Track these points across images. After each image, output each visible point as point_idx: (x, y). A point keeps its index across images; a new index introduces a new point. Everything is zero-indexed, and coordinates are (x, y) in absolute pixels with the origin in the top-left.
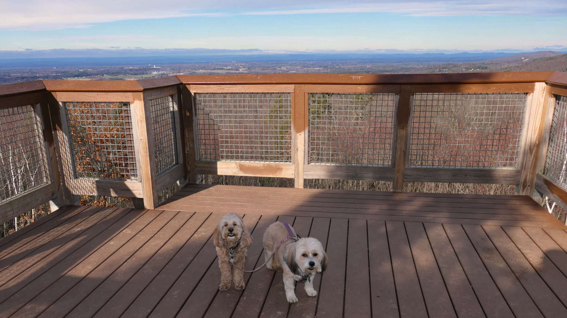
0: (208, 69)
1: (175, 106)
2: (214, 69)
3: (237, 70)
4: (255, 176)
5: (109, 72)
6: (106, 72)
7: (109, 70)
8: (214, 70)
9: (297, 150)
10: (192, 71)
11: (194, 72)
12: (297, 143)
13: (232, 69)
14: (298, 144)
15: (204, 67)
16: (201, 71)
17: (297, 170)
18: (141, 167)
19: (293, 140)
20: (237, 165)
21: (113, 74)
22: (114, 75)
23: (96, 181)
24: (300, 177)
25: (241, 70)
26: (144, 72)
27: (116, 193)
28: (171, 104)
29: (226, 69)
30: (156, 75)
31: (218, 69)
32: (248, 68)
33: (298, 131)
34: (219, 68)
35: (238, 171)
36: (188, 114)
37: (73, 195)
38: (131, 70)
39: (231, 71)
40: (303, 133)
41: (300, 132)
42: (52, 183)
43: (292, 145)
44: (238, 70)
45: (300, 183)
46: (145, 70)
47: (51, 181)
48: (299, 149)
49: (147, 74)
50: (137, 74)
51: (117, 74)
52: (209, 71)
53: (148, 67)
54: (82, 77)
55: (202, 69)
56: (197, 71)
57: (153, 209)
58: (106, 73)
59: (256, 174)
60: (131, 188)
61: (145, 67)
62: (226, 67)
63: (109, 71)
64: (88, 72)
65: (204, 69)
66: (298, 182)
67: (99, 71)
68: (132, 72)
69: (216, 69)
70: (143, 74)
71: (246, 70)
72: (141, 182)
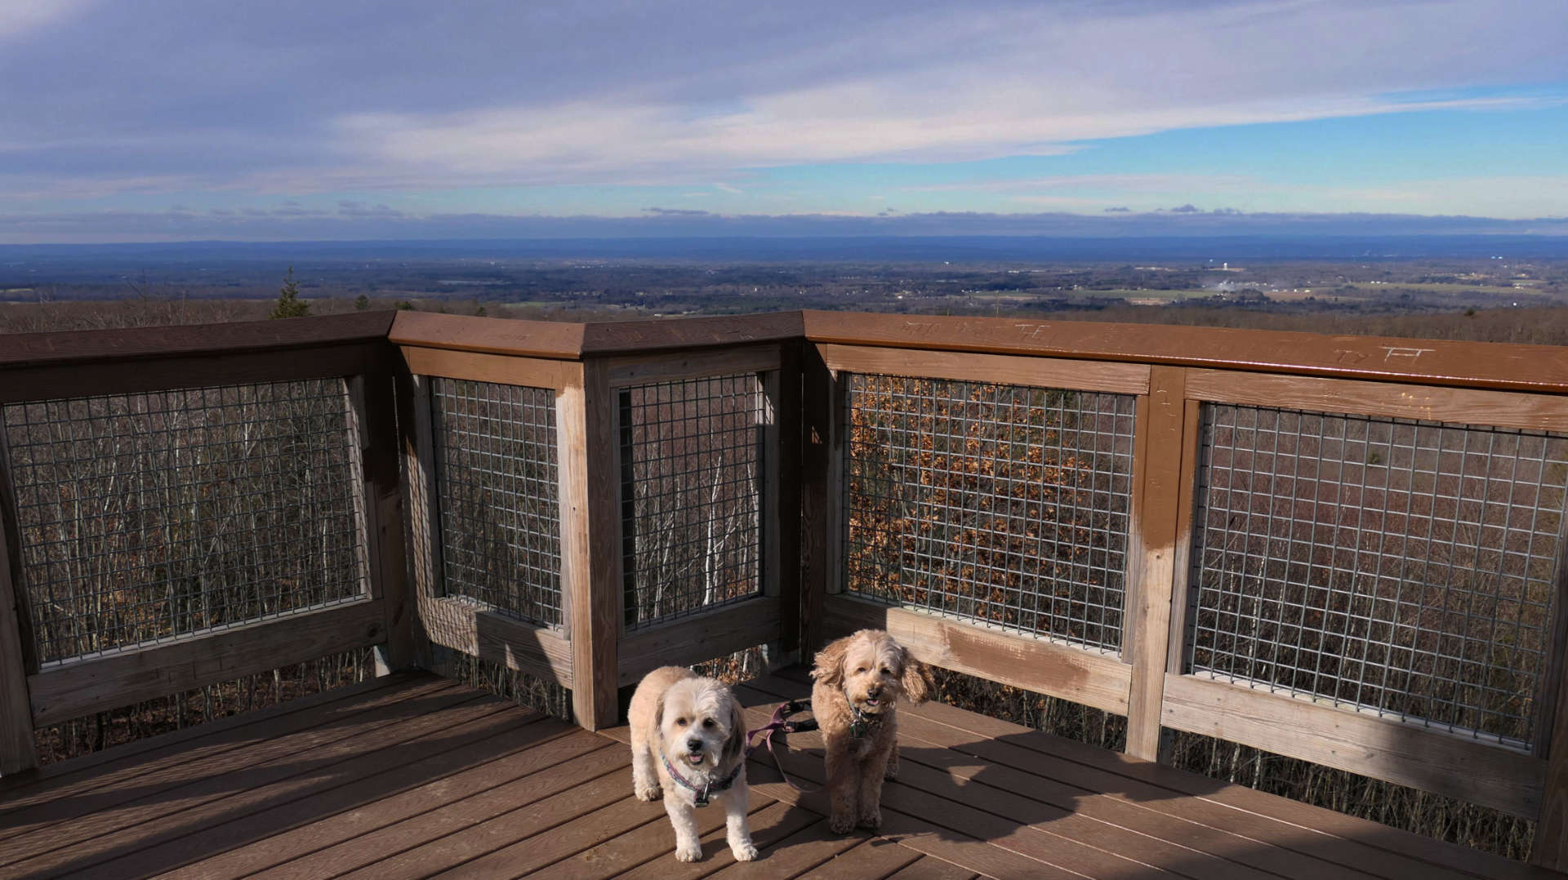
0: (1400, 280)
1: (768, 408)
2: (1423, 280)
3: (1504, 285)
4: (996, 679)
5: (1089, 280)
6: (1081, 279)
7: (1090, 273)
8: (1420, 282)
9: (1145, 612)
10: (1345, 284)
11: (1351, 287)
12: (1145, 586)
13: (1485, 282)
14: (1149, 592)
15: (1388, 273)
16: (1375, 284)
17: (1138, 685)
18: (570, 593)
19: (1132, 574)
20: (943, 631)
21: (1098, 284)
22: (1100, 287)
23: (479, 615)
24: (1148, 714)
25: (1518, 286)
26: (1191, 282)
27: (517, 661)
28: (758, 401)
29: (1463, 282)
30: (1225, 292)
31: (1434, 280)
32: (1548, 278)
33: (1154, 542)
34: (1438, 275)
35: (944, 654)
36: (815, 438)
37: (431, 642)
38: (1153, 275)
39: (1481, 289)
40: (1169, 551)
41: (1160, 546)
42: (375, 599)
43: (1129, 591)
44: (1510, 285)
45: (1145, 738)
46: (1194, 275)
47: (373, 594)
48: (1150, 611)
49: (1200, 286)
50: (1168, 289)
51: (1109, 286)
52: (1403, 285)
53: (1204, 268)
54: (1012, 289)
55: (1379, 277)
56: (1362, 286)
57: (593, 730)
58: (1079, 283)
59: (999, 674)
60: (549, 654)
61: (1195, 268)
62: (1467, 274)
63: (1090, 277)
64: (1031, 277)
65: (1385, 278)
66: (1140, 736)
67: (1061, 276)
68: (1154, 282)
69: (1428, 281)
70: (1186, 287)
71: (1539, 287)
72: (569, 639)
